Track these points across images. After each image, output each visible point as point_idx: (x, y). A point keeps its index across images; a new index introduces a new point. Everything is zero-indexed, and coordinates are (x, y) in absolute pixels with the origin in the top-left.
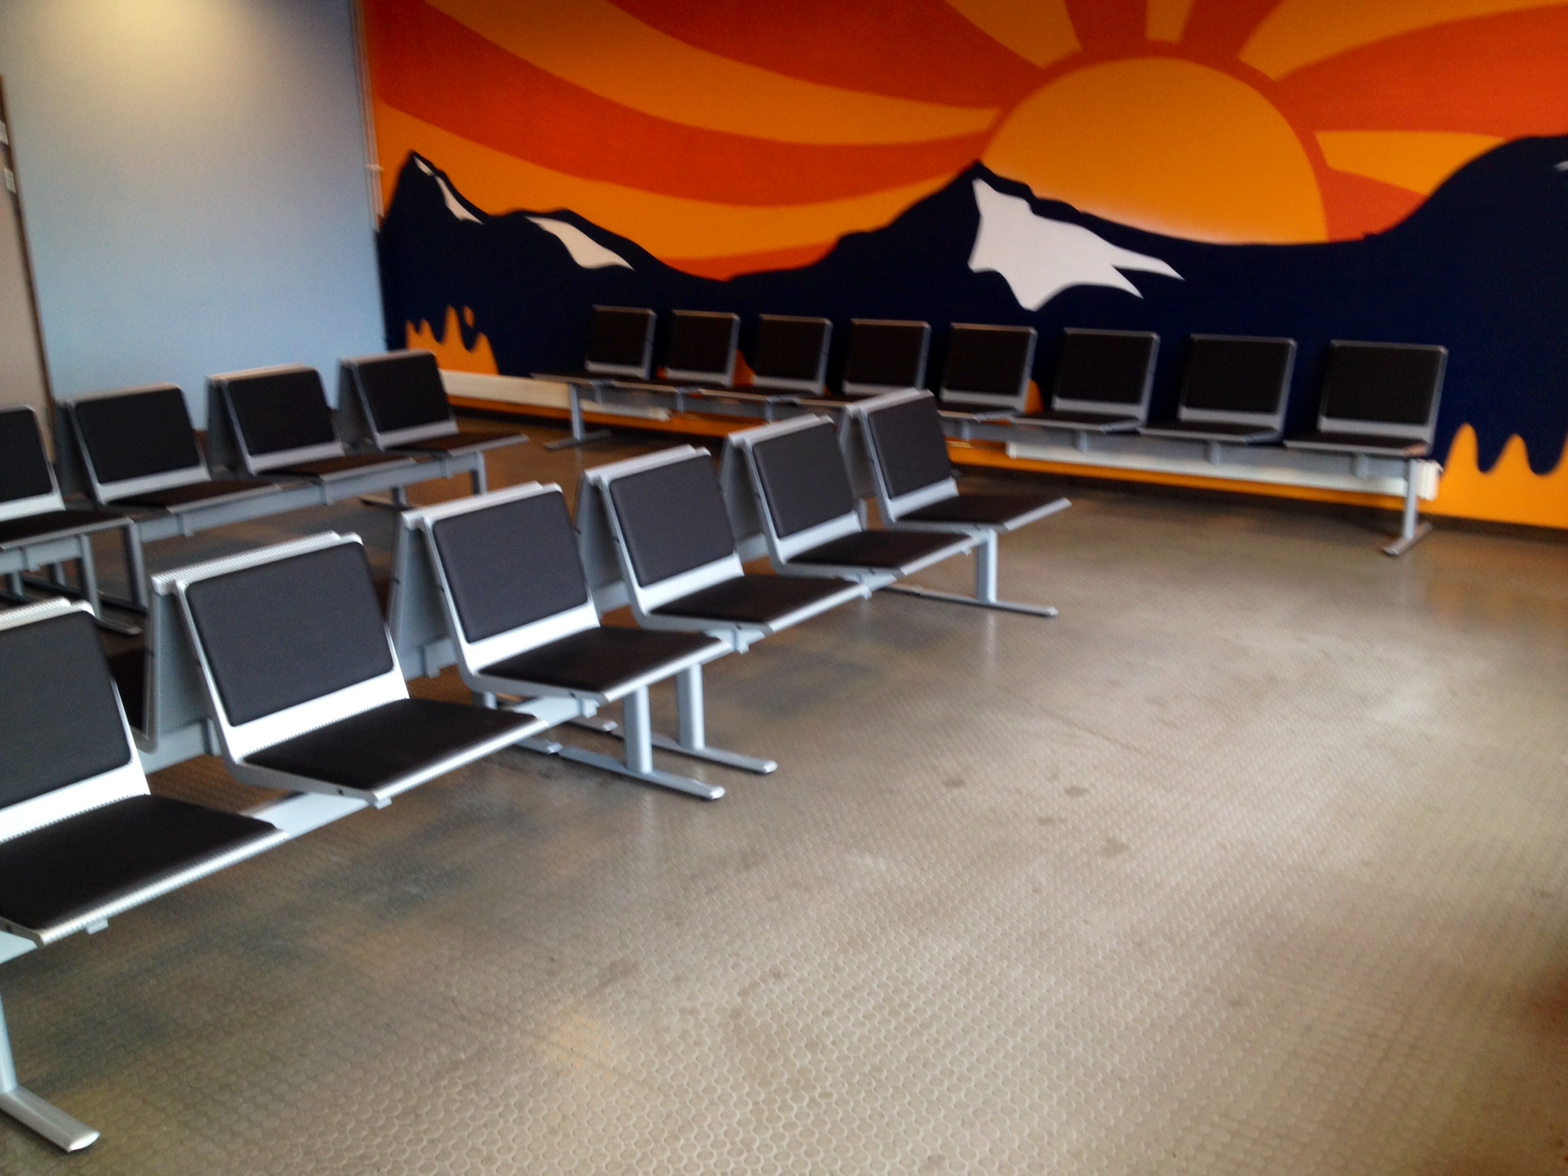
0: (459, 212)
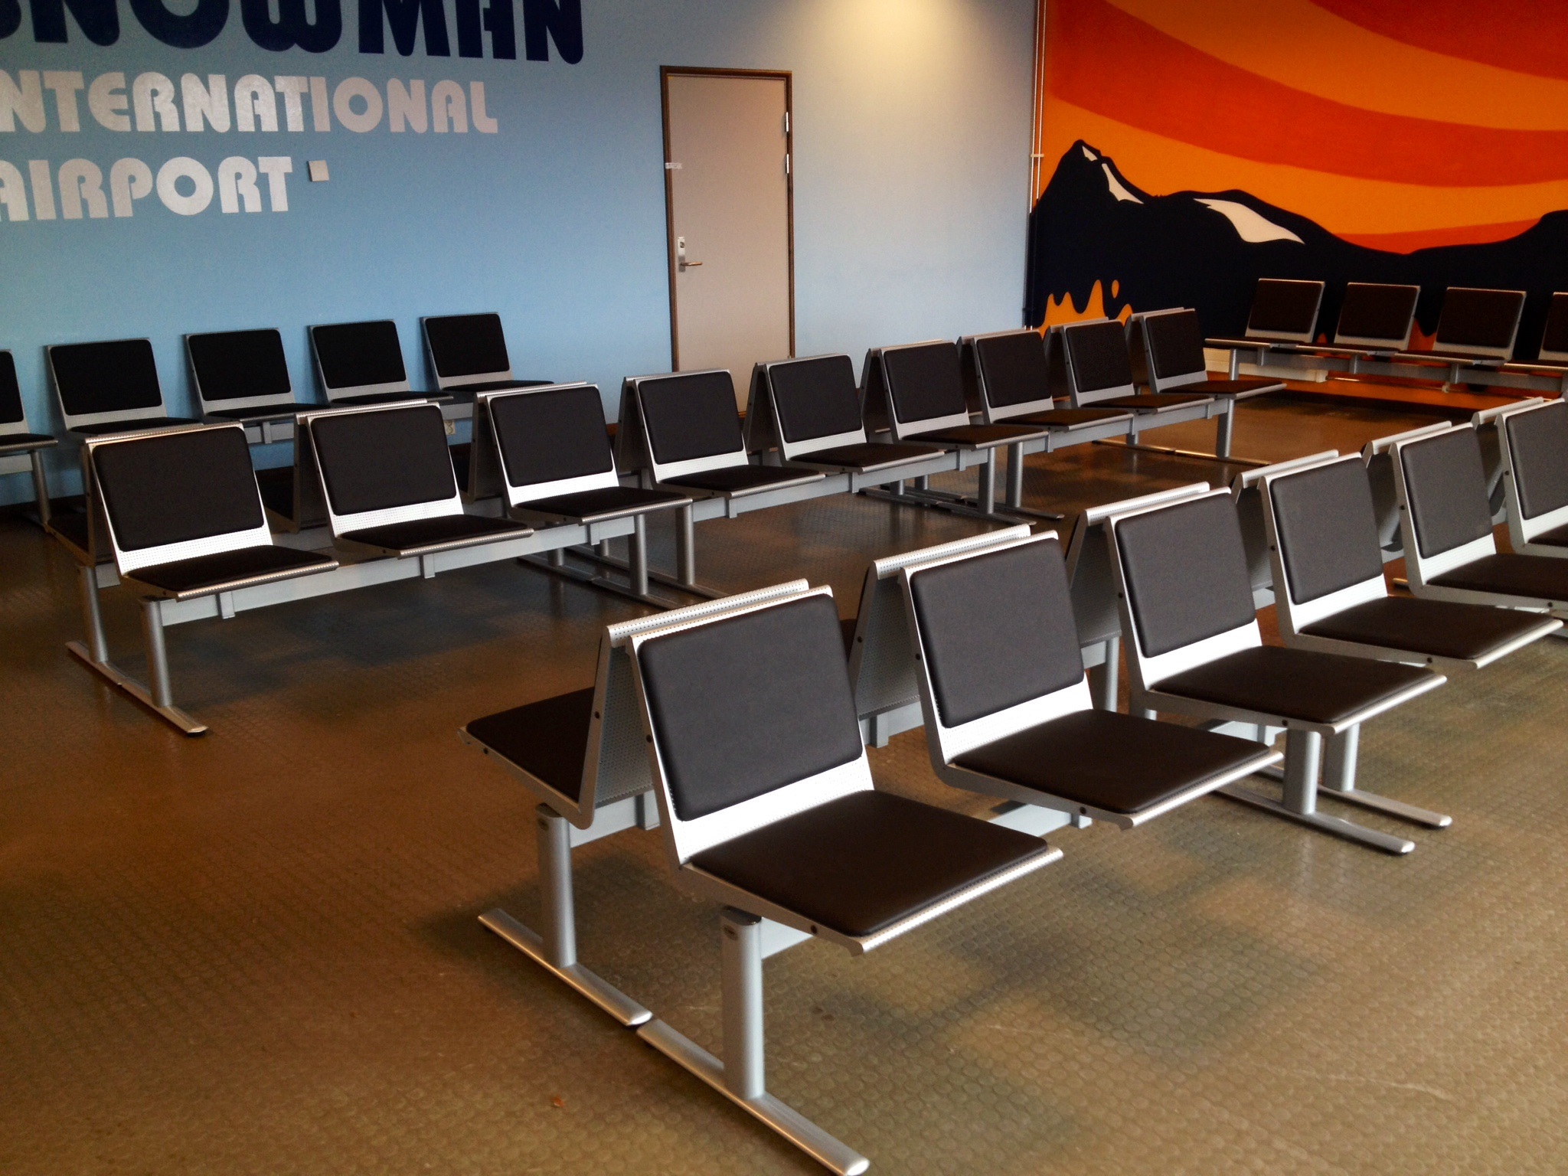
0: (1120, 193)
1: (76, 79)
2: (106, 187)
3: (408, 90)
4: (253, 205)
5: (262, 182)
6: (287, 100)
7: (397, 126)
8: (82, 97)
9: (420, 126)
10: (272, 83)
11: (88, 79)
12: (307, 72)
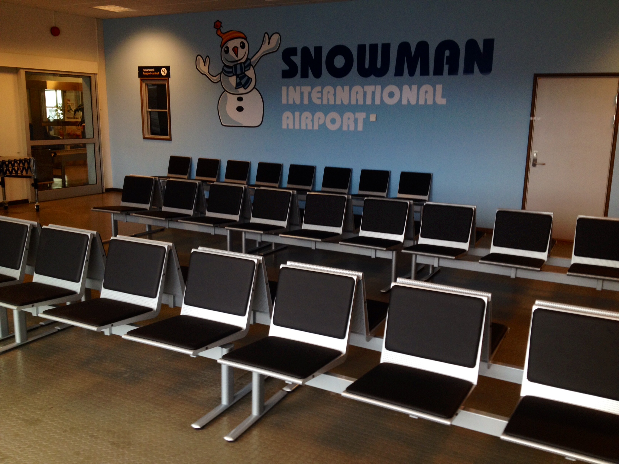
1: (308, 88)
2: (312, 121)
3: (411, 89)
4: (352, 128)
5: (356, 121)
6: (367, 94)
7: (404, 102)
8: (310, 94)
9: (413, 102)
10: (363, 88)
11: (312, 89)
12: (375, 84)
